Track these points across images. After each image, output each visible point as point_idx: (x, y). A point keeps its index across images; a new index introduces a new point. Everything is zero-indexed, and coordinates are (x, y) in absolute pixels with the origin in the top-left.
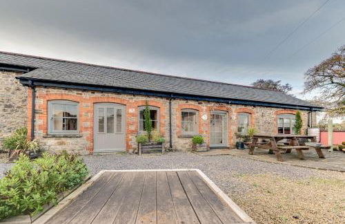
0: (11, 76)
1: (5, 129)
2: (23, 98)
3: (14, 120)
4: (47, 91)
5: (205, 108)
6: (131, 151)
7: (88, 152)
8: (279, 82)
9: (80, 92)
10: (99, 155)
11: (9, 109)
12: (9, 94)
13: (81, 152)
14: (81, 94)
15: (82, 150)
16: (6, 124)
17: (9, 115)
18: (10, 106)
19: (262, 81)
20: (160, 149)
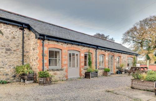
0: (9, 27)
1: (7, 66)
2: (17, 45)
3: (12, 60)
4: (48, 43)
5: (107, 54)
6: (82, 77)
7: (66, 79)
8: (108, 36)
9: (62, 44)
10: (71, 80)
11: (9, 52)
12: (8, 40)
13: (63, 78)
14: (63, 45)
15: (64, 77)
16: (7, 63)
17: (9, 56)
18: (9, 50)
19: (99, 35)
20: (96, 75)
